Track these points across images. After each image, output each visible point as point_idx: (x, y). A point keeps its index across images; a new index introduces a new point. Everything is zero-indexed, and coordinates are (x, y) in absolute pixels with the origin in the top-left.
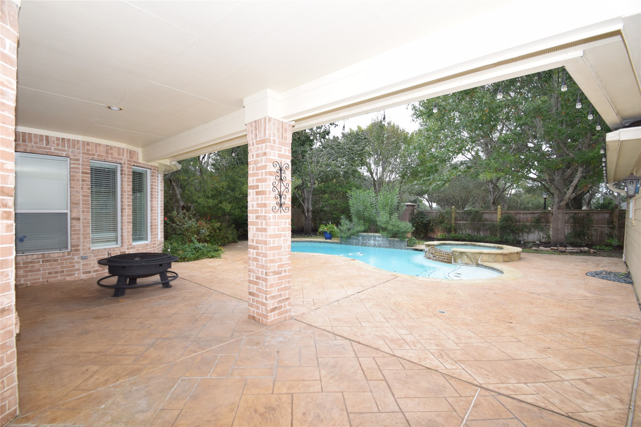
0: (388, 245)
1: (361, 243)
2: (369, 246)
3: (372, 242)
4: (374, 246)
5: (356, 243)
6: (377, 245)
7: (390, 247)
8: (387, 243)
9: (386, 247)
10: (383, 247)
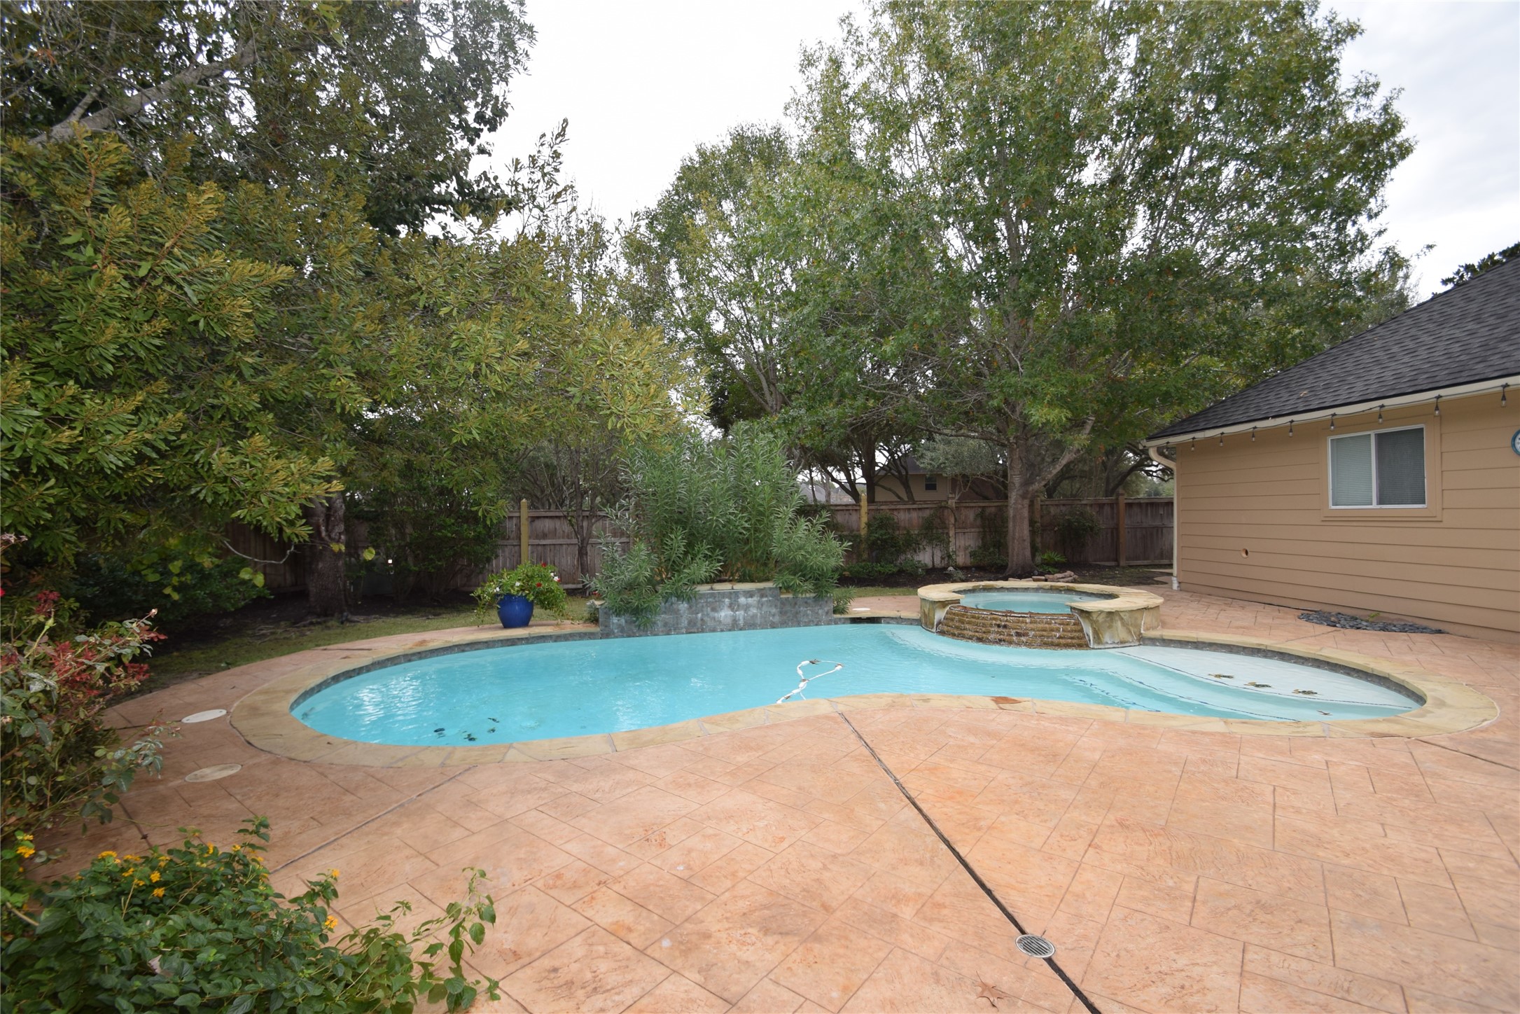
0: (777, 619)
1: (684, 622)
2: (714, 630)
3: (724, 614)
4: (734, 626)
5: (665, 625)
6: (741, 622)
7: (783, 624)
8: (774, 610)
9: (773, 626)
10: (763, 626)
